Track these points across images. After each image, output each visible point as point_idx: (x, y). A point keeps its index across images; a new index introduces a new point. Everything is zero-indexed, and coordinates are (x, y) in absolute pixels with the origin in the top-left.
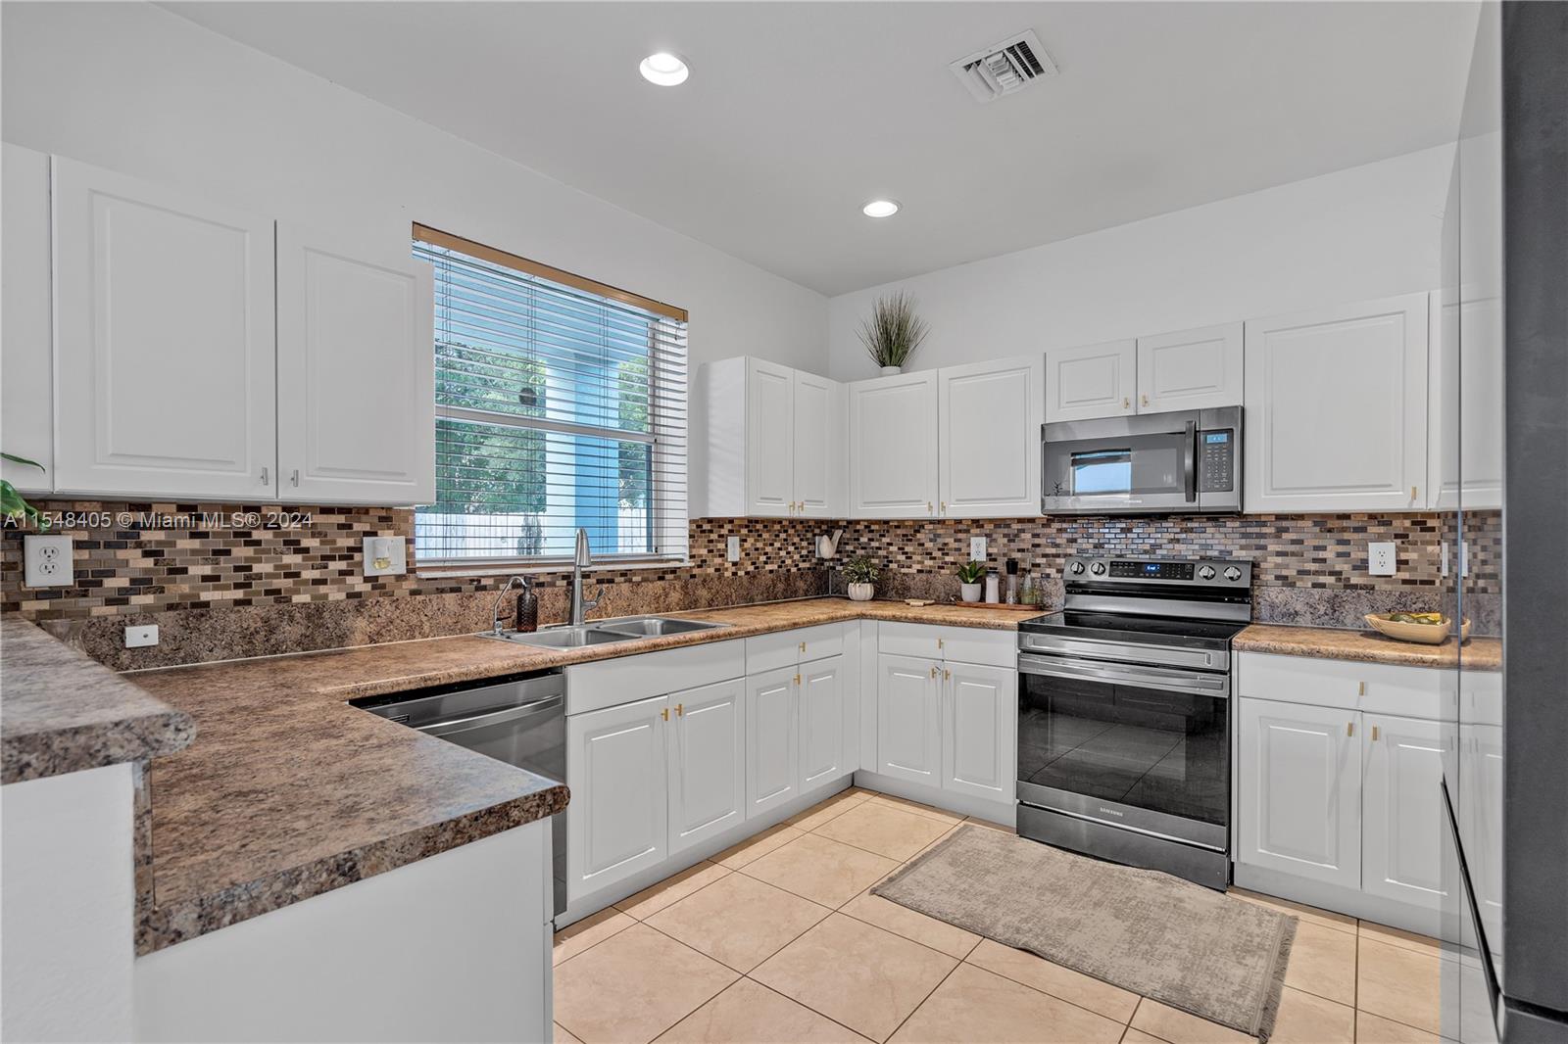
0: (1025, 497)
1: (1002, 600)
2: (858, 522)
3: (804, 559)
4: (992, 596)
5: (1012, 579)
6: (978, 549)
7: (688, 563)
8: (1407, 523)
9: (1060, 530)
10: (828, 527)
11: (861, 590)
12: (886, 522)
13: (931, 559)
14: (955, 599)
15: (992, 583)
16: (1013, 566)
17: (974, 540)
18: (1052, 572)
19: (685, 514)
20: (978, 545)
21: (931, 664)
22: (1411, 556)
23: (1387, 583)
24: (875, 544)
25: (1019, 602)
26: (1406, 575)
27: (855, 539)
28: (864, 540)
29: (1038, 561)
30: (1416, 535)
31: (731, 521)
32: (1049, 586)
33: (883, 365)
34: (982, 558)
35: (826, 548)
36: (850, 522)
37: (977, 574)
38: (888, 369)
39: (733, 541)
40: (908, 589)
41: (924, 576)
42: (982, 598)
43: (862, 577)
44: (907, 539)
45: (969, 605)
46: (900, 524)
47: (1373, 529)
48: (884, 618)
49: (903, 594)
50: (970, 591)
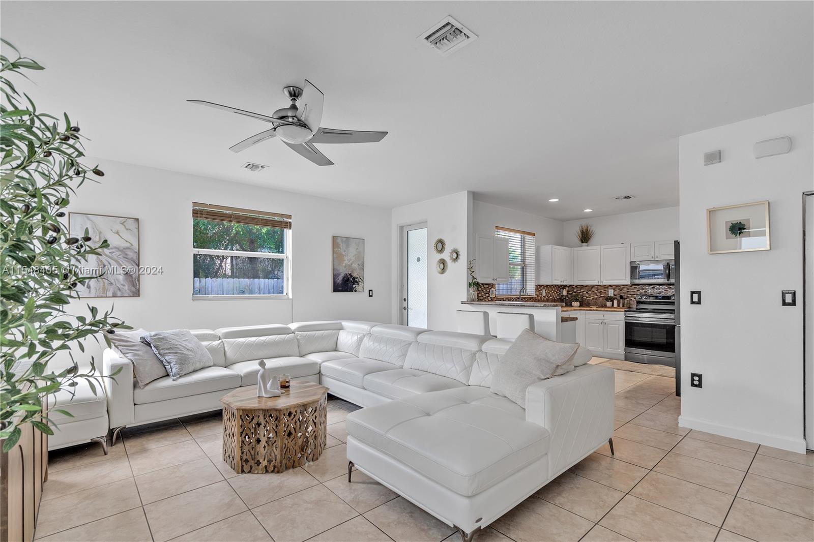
0: (625, 279)
1: (619, 305)
2: (573, 285)
3: (558, 295)
4: (615, 305)
5: (621, 300)
6: (611, 293)
7: (535, 296)
9: (635, 288)
10: (564, 287)
11: (576, 304)
12: (582, 285)
13: (597, 295)
14: (606, 306)
15: (615, 302)
16: (621, 297)
17: (609, 290)
18: (633, 299)
19: (534, 284)
20: (611, 292)
21: (601, 321)
24: (578, 291)
25: (623, 306)
27: (572, 290)
28: (575, 290)
29: (628, 296)
31: (543, 285)
32: (631, 302)
33: (582, 242)
34: (612, 295)
35: (565, 293)
36: (570, 285)
37: (611, 299)
38: (584, 244)
39: (544, 290)
40: (590, 304)
41: (594, 300)
42: (613, 305)
43: (577, 300)
44: (589, 290)
45: (609, 308)
46: (587, 286)
48: (587, 310)
49: (588, 305)
50: (609, 304)
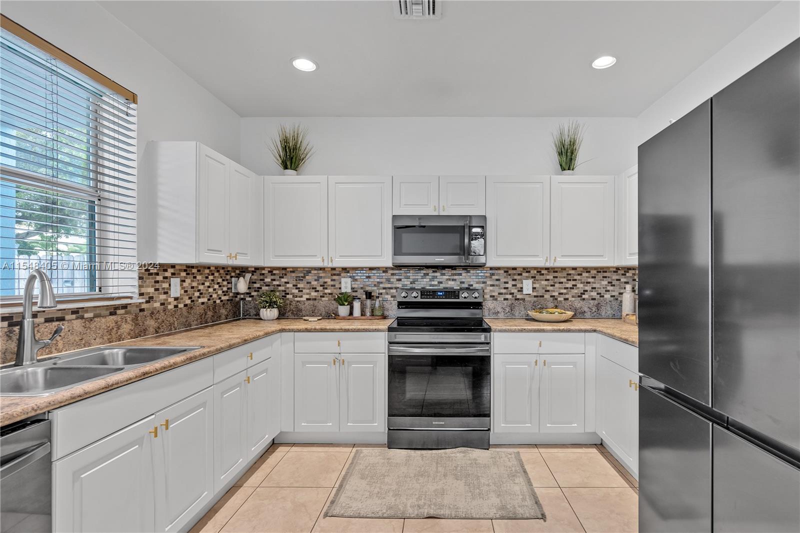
0: (381, 256)
1: (363, 313)
2: (263, 268)
3: (225, 293)
4: (357, 312)
5: (368, 302)
6: (346, 285)
7: (137, 300)
8: (535, 272)
9: (393, 274)
10: (242, 271)
11: (269, 313)
12: (285, 269)
13: (316, 291)
14: (335, 316)
15: (357, 305)
16: (369, 295)
17: (343, 280)
18: (389, 297)
19: (134, 260)
20: (346, 283)
21: (332, 357)
22: (536, 286)
23: (529, 297)
24: (275, 283)
25: (372, 315)
26: (535, 294)
27: (261, 280)
28: (268, 280)
29: (381, 291)
30: (538, 277)
31: (173, 266)
32: (387, 305)
33: (286, 168)
34: (349, 290)
35: (242, 285)
36: (257, 269)
37: (346, 299)
38: (289, 171)
39: (175, 282)
40: (301, 310)
41: (311, 302)
42: (351, 313)
43: (271, 304)
44: (299, 279)
45: (344, 318)
46: (294, 270)
47: (525, 274)
48: (299, 331)
49: (298, 314)
50: (343, 310)
